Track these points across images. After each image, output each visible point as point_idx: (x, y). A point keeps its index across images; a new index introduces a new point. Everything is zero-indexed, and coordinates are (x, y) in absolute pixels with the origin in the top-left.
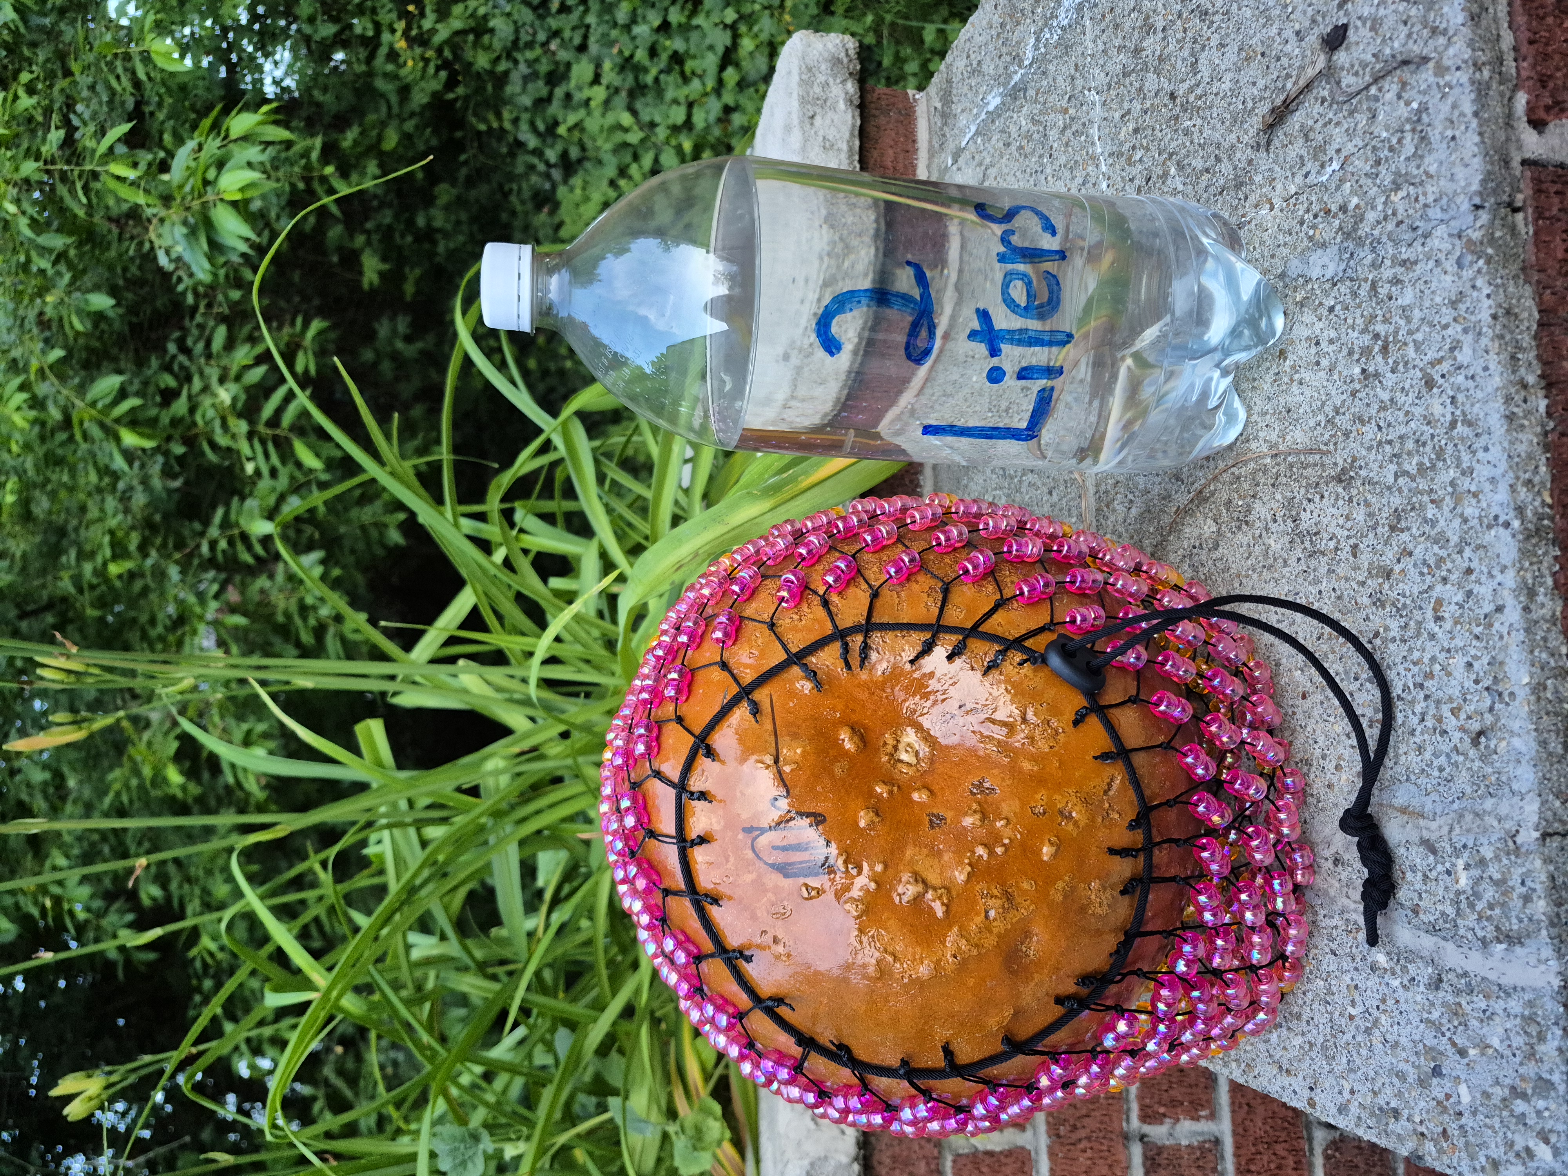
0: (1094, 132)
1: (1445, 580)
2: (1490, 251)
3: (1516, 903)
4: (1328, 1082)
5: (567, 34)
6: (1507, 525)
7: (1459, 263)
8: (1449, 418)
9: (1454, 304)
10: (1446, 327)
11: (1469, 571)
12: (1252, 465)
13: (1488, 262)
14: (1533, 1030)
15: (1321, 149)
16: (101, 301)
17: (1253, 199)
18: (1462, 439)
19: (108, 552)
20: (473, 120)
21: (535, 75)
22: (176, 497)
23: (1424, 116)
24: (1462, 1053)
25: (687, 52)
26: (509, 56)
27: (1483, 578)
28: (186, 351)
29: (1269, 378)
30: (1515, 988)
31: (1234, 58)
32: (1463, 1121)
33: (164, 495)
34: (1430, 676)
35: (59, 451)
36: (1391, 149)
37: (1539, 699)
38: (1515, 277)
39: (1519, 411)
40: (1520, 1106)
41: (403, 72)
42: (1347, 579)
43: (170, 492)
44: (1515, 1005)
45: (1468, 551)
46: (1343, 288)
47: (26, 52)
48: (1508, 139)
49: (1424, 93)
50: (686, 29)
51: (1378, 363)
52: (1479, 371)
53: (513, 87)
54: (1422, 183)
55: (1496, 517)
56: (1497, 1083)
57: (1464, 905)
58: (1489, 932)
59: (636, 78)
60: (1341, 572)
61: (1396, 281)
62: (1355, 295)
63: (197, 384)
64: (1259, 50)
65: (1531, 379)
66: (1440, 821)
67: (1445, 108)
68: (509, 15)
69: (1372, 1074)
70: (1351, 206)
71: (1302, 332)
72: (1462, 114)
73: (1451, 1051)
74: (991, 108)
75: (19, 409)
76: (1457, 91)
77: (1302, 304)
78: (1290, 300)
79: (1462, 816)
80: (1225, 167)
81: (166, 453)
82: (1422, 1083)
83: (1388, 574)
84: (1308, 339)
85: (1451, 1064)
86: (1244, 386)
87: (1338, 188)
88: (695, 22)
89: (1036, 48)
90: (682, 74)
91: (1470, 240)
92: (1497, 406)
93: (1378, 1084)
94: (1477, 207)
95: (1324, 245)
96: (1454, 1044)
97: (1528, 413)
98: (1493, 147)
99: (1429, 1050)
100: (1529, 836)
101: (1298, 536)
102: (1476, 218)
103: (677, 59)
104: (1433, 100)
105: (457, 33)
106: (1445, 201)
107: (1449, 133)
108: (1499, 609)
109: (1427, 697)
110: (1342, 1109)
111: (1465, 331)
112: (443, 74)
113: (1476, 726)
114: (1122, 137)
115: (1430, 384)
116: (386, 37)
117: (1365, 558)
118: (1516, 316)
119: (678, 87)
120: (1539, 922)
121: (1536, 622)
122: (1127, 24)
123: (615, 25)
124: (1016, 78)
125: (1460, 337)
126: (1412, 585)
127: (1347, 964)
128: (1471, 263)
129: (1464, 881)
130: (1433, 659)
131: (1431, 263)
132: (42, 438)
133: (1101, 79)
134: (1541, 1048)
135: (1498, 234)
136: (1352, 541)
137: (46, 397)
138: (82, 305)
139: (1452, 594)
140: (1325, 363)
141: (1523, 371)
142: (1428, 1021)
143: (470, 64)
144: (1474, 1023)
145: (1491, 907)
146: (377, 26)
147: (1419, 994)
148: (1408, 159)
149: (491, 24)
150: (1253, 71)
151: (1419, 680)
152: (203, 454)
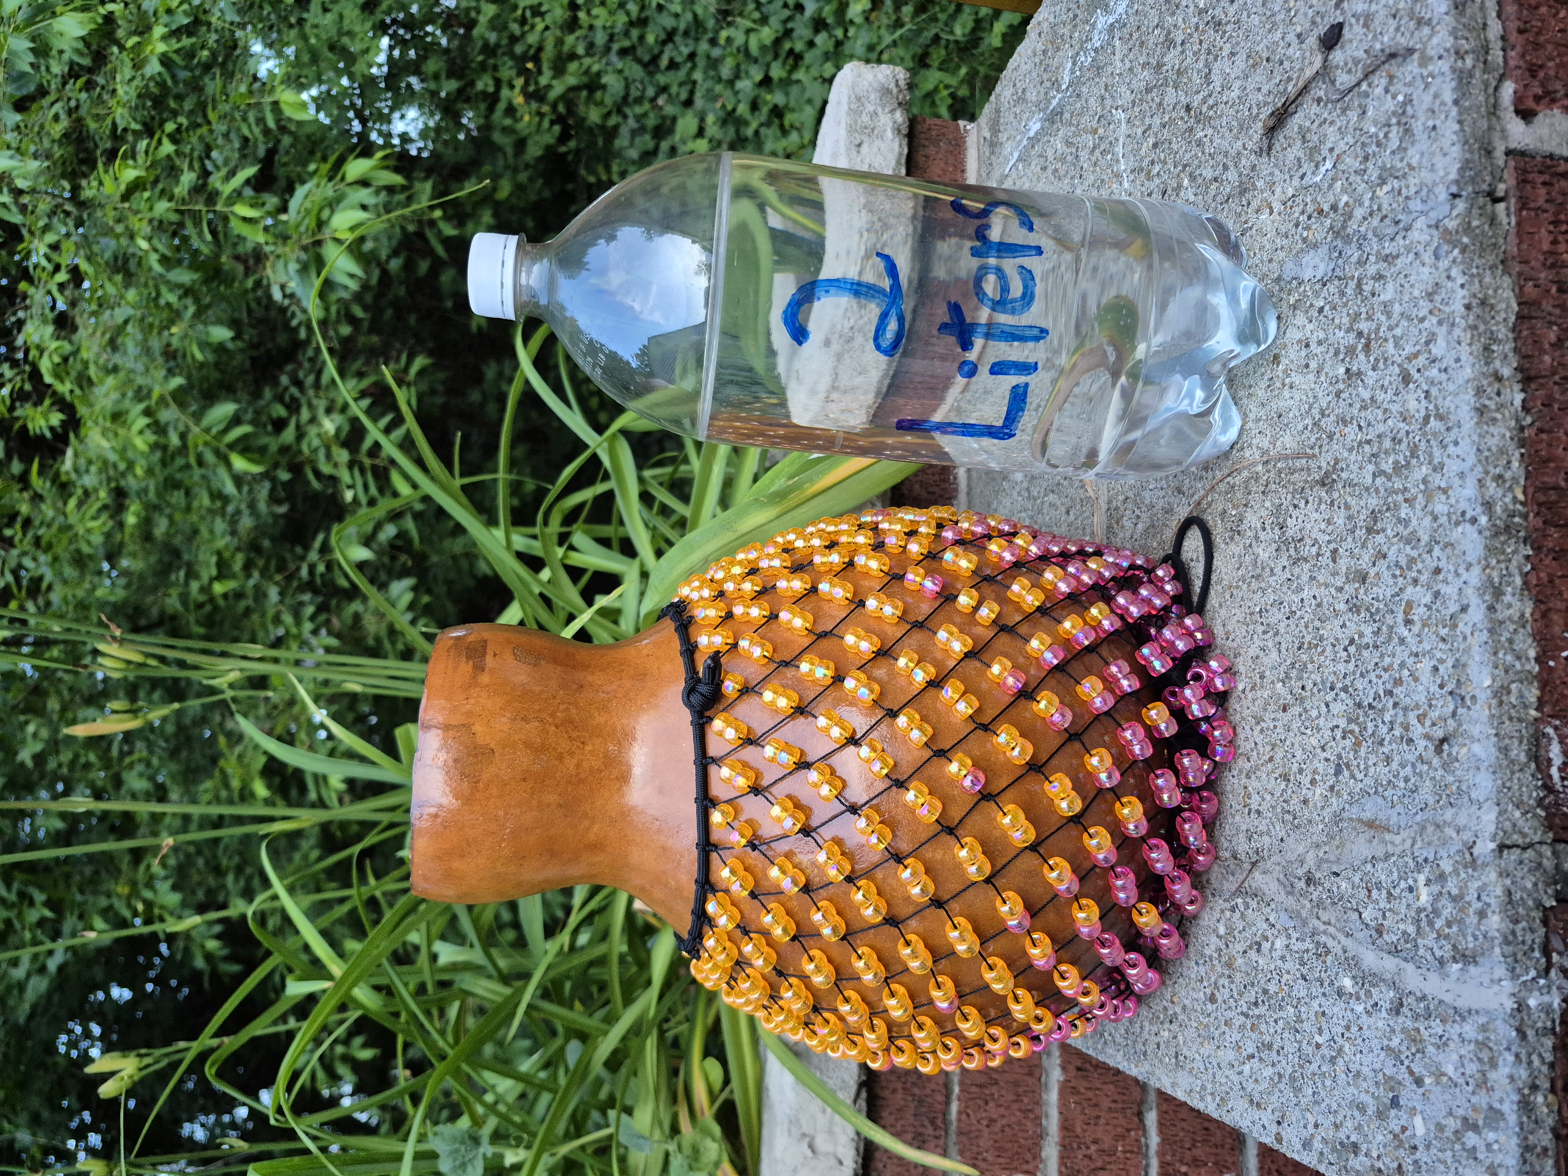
0: (1119, 150)
1: (1415, 581)
2: (1465, 240)
3: (1472, 919)
4: (1294, 1115)
5: (674, 89)
6: (1474, 521)
7: (1437, 257)
8: (1423, 413)
9: (1430, 296)
10: (1422, 320)
11: (1438, 571)
12: (1245, 474)
13: (1463, 251)
14: (1485, 1055)
15: (1315, 150)
16: (221, 334)
17: (1255, 204)
18: (1435, 434)
19: (214, 572)
20: (583, 172)
21: (642, 129)
22: (282, 522)
23: (1409, 109)
24: (1419, 1082)
25: (786, 106)
26: (619, 111)
27: (1450, 578)
28: (298, 383)
29: (1263, 384)
30: (1469, 1012)
31: (1243, 66)
32: (1418, 1155)
33: (270, 520)
34: (1398, 682)
35: (178, 476)
36: (1379, 144)
37: (1501, 703)
38: (1493, 267)
39: (1492, 405)
40: (1471, 1139)
41: (520, 126)
42: (1327, 586)
43: (276, 516)
44: (1469, 1030)
45: (1437, 551)
46: (1332, 288)
47: (173, 104)
48: (1490, 128)
49: (1409, 84)
50: (786, 83)
51: (1361, 362)
52: (1452, 363)
53: (622, 141)
54: (1405, 175)
55: (1463, 513)
56: (1451, 1114)
57: (1423, 924)
58: (1446, 952)
59: (737, 132)
60: (1321, 579)
61: (1379, 277)
62: (1342, 294)
63: (305, 414)
64: (1265, 55)
65: (1506, 372)
66: (1404, 834)
67: (1428, 98)
68: (620, 72)
69: (1334, 1106)
70: (1341, 205)
71: (1293, 335)
72: (1443, 103)
73: (1408, 1079)
74: (1031, 134)
75: (141, 432)
76: (1439, 80)
77: (1295, 307)
78: (1284, 304)
79: (1424, 828)
80: (1232, 175)
81: (273, 480)
82: (1381, 1115)
83: (1363, 578)
84: (1299, 341)
85: (1409, 1095)
86: (1241, 393)
87: (1330, 187)
88: (796, 76)
89: (1073, 72)
90: (782, 127)
91: (1446, 230)
92: (1468, 397)
93: (1340, 1118)
94: (1455, 196)
95: (1315, 246)
96: (1411, 1073)
97: (1500, 407)
98: (1473, 135)
99: (1388, 1079)
100: (1486, 847)
101: (1283, 544)
102: (1453, 207)
103: (777, 112)
104: (1417, 93)
105: (572, 89)
106: (1426, 192)
107: (1430, 123)
108: (1464, 609)
109: (1396, 705)
110: (1307, 1144)
111: (1440, 323)
112: (557, 128)
113: (1439, 733)
114: (1142, 153)
115: (1406, 379)
116: (505, 92)
117: (1343, 563)
118: (1492, 307)
119: (777, 139)
120: (1493, 939)
121: (1501, 623)
122: (1152, 40)
123: (719, 80)
124: (1054, 102)
125: (1436, 330)
126: (1384, 590)
127: (1316, 990)
128: (1448, 253)
129: (1424, 897)
130: (1402, 665)
131: (1411, 256)
132: (164, 463)
133: (1128, 97)
134: (1492, 1075)
135: (1475, 223)
136: (1332, 546)
137: (167, 424)
138: (203, 337)
139: (1421, 595)
140: (1313, 365)
141: (1497, 364)
142: (1389, 1048)
143: (584, 119)
144: (1431, 1049)
145: (1449, 925)
146: (498, 83)
147: (1381, 1020)
148: (1393, 152)
149: (604, 80)
150: (1259, 77)
151: (1389, 687)
152: (308, 483)
